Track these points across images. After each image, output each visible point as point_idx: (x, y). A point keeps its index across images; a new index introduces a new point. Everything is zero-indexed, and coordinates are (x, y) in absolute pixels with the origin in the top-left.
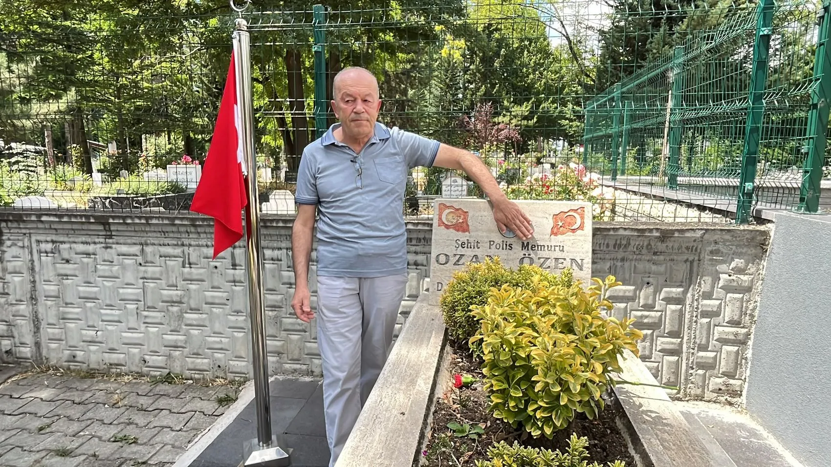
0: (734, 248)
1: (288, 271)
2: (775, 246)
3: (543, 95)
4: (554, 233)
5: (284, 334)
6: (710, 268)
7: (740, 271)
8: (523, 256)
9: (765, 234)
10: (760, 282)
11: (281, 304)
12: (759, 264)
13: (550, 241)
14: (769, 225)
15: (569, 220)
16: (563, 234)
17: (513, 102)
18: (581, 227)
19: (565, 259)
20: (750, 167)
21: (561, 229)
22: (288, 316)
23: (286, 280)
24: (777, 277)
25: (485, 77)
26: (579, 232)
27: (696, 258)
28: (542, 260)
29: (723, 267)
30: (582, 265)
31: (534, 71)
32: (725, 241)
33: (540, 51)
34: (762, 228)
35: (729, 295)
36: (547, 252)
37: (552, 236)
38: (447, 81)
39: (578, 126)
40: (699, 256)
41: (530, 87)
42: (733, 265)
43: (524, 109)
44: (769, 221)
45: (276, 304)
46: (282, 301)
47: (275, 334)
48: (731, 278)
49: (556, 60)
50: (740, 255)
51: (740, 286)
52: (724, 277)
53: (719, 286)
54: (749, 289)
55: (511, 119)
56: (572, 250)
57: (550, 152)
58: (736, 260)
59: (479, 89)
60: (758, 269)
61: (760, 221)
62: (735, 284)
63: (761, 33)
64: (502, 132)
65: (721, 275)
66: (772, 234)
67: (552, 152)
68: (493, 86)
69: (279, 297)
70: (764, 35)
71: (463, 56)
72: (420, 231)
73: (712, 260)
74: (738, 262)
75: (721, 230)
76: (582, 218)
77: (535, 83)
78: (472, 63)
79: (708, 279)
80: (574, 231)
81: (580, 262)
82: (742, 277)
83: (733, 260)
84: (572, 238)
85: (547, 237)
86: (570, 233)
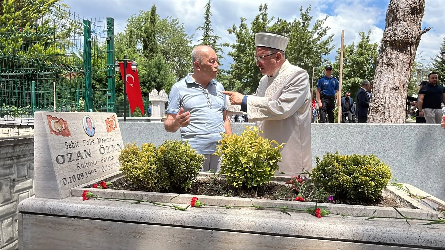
4: (108, 131)
8: (100, 147)
13: (108, 136)
15: (111, 123)
16: (111, 131)
18: (116, 127)
19: (115, 145)
21: (110, 128)
26: (116, 129)
28: (108, 148)
30: (121, 146)
36: (108, 142)
37: (108, 133)
56: (116, 139)
70: (89, 41)
76: (115, 121)
84: (115, 133)
85: (106, 133)
86: (113, 130)
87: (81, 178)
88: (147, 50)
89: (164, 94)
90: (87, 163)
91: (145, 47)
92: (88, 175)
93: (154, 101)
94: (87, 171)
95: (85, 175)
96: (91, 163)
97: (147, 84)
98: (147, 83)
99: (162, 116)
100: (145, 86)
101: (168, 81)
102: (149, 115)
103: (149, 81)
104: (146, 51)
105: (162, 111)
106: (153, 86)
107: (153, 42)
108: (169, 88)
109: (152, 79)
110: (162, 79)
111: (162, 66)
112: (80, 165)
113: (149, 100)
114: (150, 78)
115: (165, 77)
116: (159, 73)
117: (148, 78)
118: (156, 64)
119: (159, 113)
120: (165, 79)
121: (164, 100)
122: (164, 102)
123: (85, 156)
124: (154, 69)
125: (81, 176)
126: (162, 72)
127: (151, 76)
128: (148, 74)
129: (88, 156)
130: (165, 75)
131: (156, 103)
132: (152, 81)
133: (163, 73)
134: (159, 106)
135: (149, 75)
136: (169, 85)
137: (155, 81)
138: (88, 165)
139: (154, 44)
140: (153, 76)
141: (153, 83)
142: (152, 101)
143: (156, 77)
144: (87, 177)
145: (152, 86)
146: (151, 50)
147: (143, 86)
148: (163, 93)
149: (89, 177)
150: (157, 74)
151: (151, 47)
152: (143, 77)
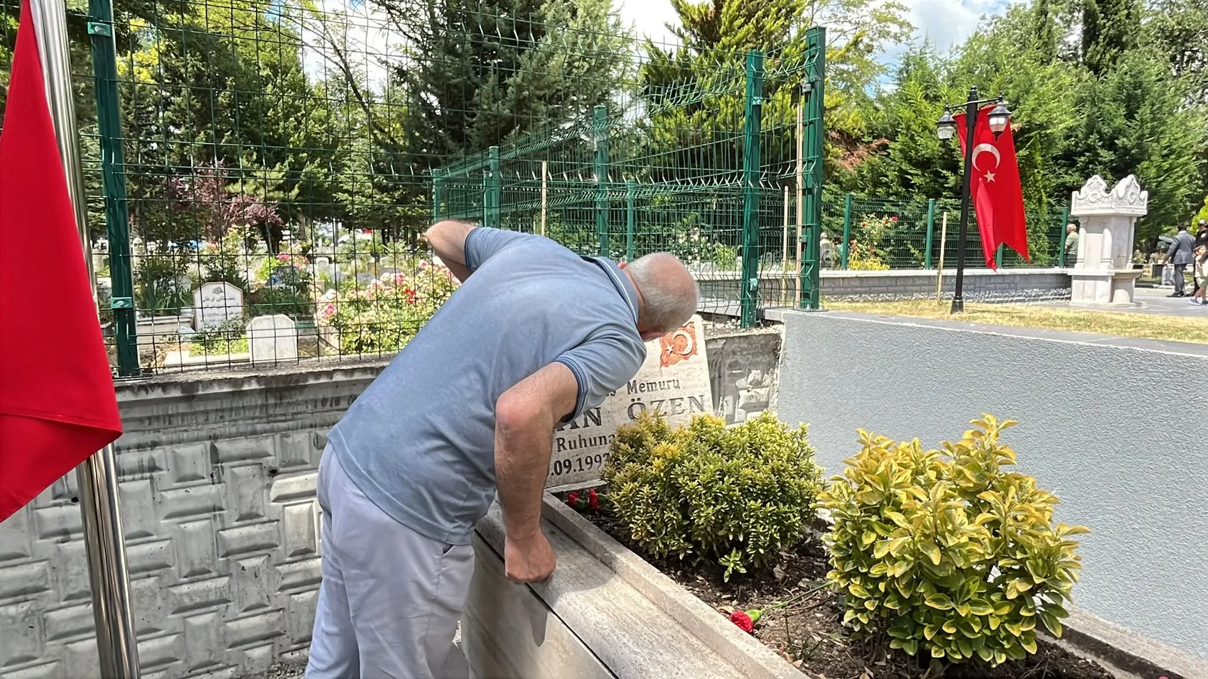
0: (750, 357)
1: (55, 505)
2: (789, 351)
3: (305, 155)
4: (664, 363)
5: (53, 647)
6: (730, 385)
7: (758, 384)
8: (631, 403)
9: (776, 337)
10: (775, 395)
11: (41, 583)
12: (773, 373)
13: (661, 375)
14: (780, 327)
15: (678, 342)
16: (675, 362)
17: (256, 161)
18: (694, 351)
19: (682, 399)
20: (753, 260)
21: (672, 355)
22: (63, 603)
23: (54, 527)
24: (796, 386)
25: (203, 118)
26: (692, 357)
27: (717, 375)
28: (655, 405)
29: (741, 383)
30: (703, 401)
31: (286, 117)
32: (742, 350)
33: (293, 86)
34: (771, 330)
35: (750, 415)
36: (660, 392)
37: (663, 368)
38: (130, 118)
39: (362, 203)
40: (719, 372)
41: (283, 139)
42: (751, 378)
43: (276, 174)
44: (774, 322)
45: (30, 584)
46: (44, 573)
47: (27, 654)
48: (751, 393)
49: (318, 103)
50: (755, 365)
51: (759, 402)
52: (743, 393)
53: (740, 405)
54: (766, 405)
55: (257, 188)
56: (689, 384)
57: (317, 240)
58: (753, 372)
59: (194, 137)
60: (773, 380)
61: (768, 323)
62: (754, 401)
63: (754, 103)
64: (248, 209)
65: (741, 392)
66: (783, 336)
67: (320, 240)
68: (220, 135)
69: (36, 568)
70: (757, 105)
71: (158, 78)
72: (337, 384)
73: (731, 375)
74: (755, 374)
75: (740, 337)
76: (693, 337)
77: (289, 135)
78: (177, 92)
79: (729, 398)
80: (686, 356)
81: (699, 399)
82: (759, 390)
83: (750, 372)
84: (688, 366)
85: (658, 369)
86: (682, 361)
87: (565, 470)
88: (1097, 43)
89: (1131, 190)
90: (587, 438)
91: (1090, 36)
92: (585, 467)
93: (1089, 217)
94: (583, 457)
95: (575, 466)
96: (598, 440)
97: (1083, 159)
98: (1081, 154)
99: (1117, 266)
100: (1073, 164)
101: (1164, 142)
102: (1070, 261)
103: (1090, 148)
104: (1092, 47)
105: (1120, 249)
106: (1104, 164)
107: (1126, 12)
108: (1166, 165)
109: (1100, 139)
110: (1141, 137)
111: (1146, 92)
112: (567, 441)
113: (1073, 213)
114: (1095, 136)
115: (1153, 128)
116: (1130, 116)
117: (1087, 137)
118: (1120, 87)
119: (1107, 254)
120: (1151, 135)
121: (1129, 212)
122: (1131, 217)
123: (583, 422)
124: (1110, 107)
125: (565, 466)
126: (1144, 111)
127: (1099, 132)
128: (1087, 126)
129: (590, 422)
130: (1153, 120)
131: (1097, 222)
132: (1102, 147)
133: (1148, 116)
134: (1106, 231)
135: (1091, 128)
136: (1172, 152)
137: (1111, 146)
138: (588, 444)
139: (1128, 16)
140: (1105, 129)
141: (1103, 152)
142: (1083, 216)
143: (1119, 132)
144: (581, 469)
145: (1100, 163)
146: (1116, 41)
147: (1064, 165)
148: (1128, 187)
149: (586, 470)
150: (1120, 122)
151: (1112, 32)
152: (1067, 137)
